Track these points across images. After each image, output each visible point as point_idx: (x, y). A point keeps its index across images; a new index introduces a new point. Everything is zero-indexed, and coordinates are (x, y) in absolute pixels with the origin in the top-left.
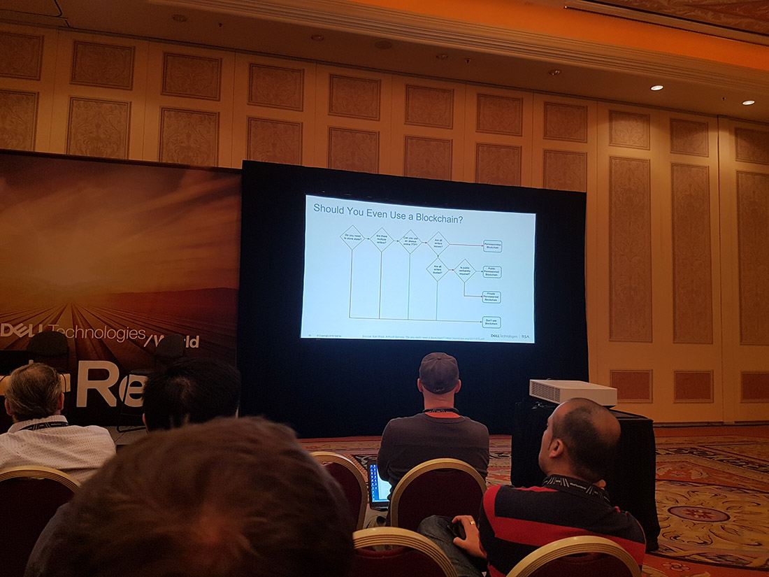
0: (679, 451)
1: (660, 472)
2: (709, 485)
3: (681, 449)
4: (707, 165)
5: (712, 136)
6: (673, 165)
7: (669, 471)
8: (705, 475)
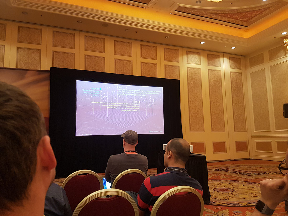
0: (216, 170)
1: (209, 177)
2: (226, 180)
3: (217, 169)
4: (220, 70)
5: (222, 59)
6: (209, 70)
7: (213, 177)
8: (225, 177)
